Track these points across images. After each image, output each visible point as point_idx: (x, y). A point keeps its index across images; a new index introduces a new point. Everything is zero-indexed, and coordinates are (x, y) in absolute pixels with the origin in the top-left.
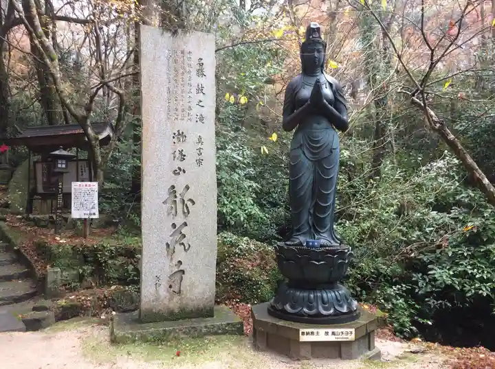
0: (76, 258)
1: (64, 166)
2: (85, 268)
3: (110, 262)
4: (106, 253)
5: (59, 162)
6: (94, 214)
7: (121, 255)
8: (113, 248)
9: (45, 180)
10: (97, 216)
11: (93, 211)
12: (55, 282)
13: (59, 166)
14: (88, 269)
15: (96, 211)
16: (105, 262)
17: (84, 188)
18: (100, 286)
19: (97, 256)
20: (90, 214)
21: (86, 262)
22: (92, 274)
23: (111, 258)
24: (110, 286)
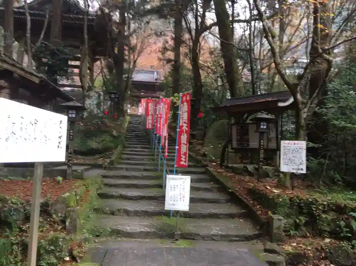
0: (293, 209)
1: (265, 127)
2: (301, 218)
3: (324, 216)
4: (320, 208)
5: (262, 124)
6: (302, 169)
7: (332, 210)
8: (325, 203)
9: (239, 137)
10: (304, 172)
11: (301, 167)
12: (279, 228)
13: (262, 127)
14: (303, 219)
15: (304, 167)
16: (319, 215)
17: (293, 147)
18: (314, 237)
19: (312, 209)
20: (299, 169)
21: (301, 213)
22: (305, 225)
23: (324, 212)
24: (324, 238)
